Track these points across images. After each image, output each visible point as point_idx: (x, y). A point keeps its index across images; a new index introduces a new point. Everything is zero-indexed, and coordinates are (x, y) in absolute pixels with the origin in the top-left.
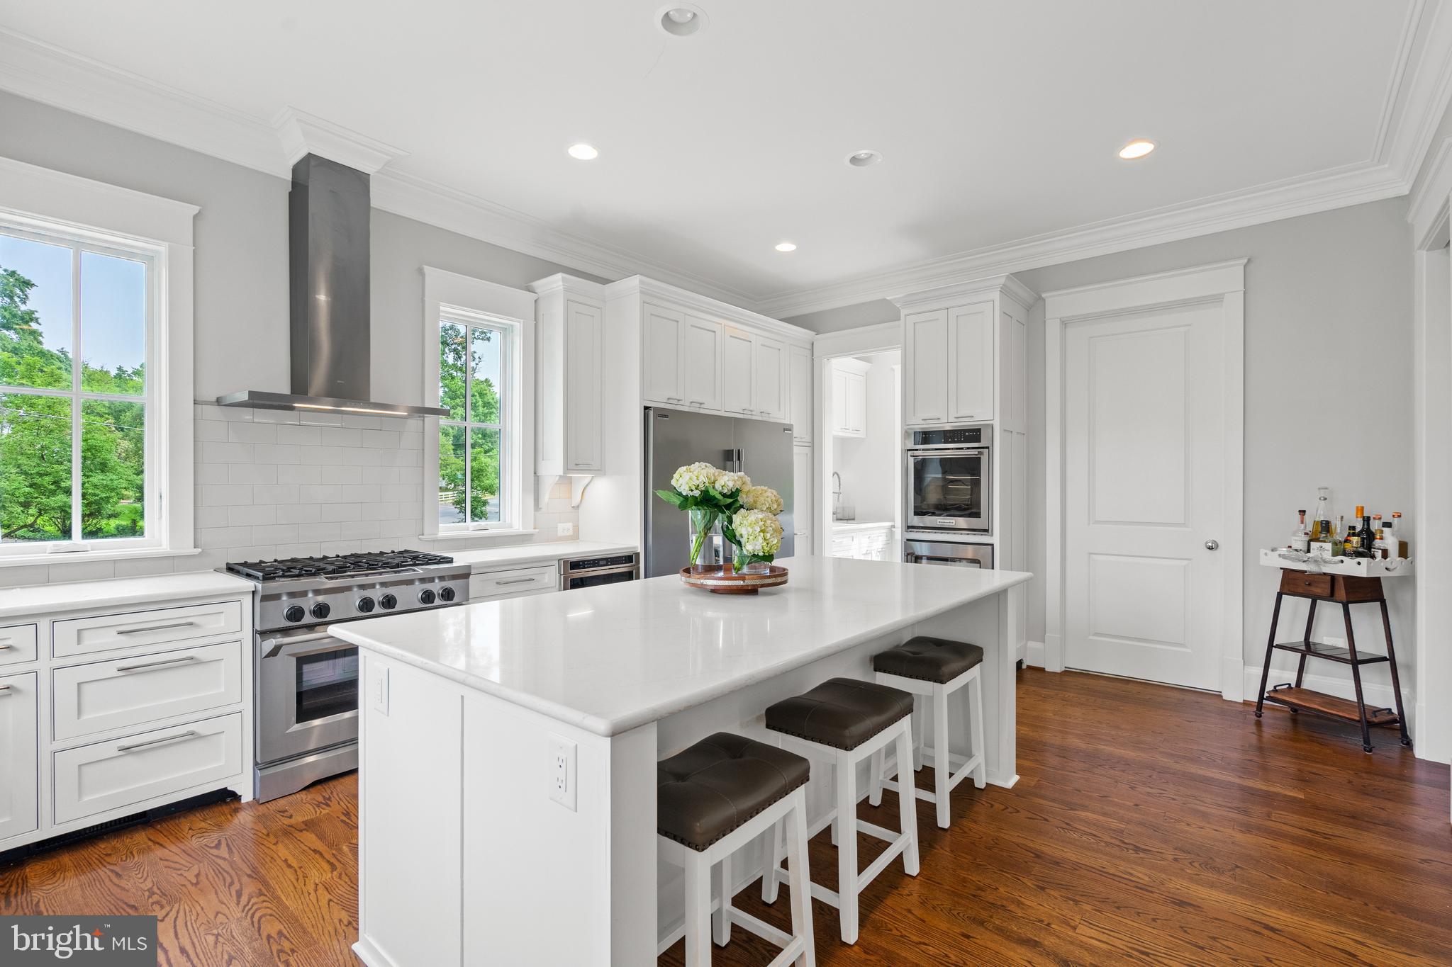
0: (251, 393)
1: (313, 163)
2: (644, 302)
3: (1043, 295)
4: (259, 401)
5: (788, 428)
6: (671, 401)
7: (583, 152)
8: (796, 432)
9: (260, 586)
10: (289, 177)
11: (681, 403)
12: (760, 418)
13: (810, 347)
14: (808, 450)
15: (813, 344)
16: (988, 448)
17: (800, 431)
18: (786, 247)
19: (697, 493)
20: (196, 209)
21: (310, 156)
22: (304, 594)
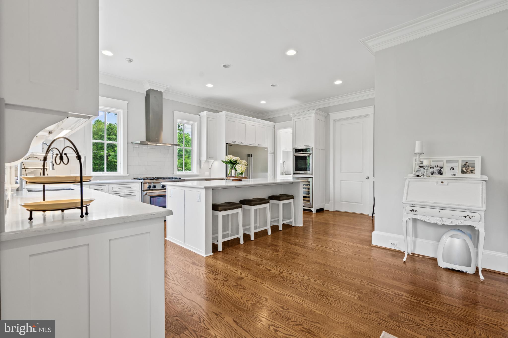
0: (140, 141)
1: (151, 91)
2: (226, 118)
3: (329, 114)
4: (142, 143)
5: (266, 149)
6: (233, 142)
7: (210, 86)
8: (269, 150)
9: (143, 181)
10: (145, 93)
11: (236, 142)
12: (258, 146)
13: (273, 127)
14: (273, 154)
15: (274, 126)
16: (312, 153)
17: (270, 149)
18: (263, 102)
19: (229, 161)
20: (127, 102)
21: (150, 89)
22: (151, 183)
